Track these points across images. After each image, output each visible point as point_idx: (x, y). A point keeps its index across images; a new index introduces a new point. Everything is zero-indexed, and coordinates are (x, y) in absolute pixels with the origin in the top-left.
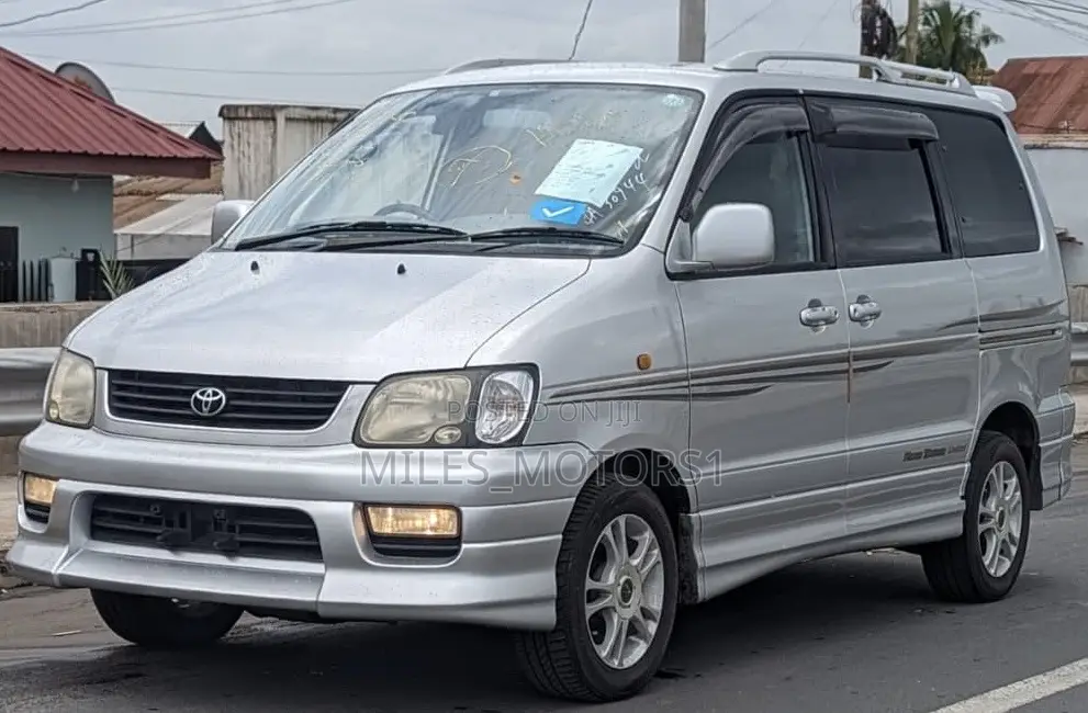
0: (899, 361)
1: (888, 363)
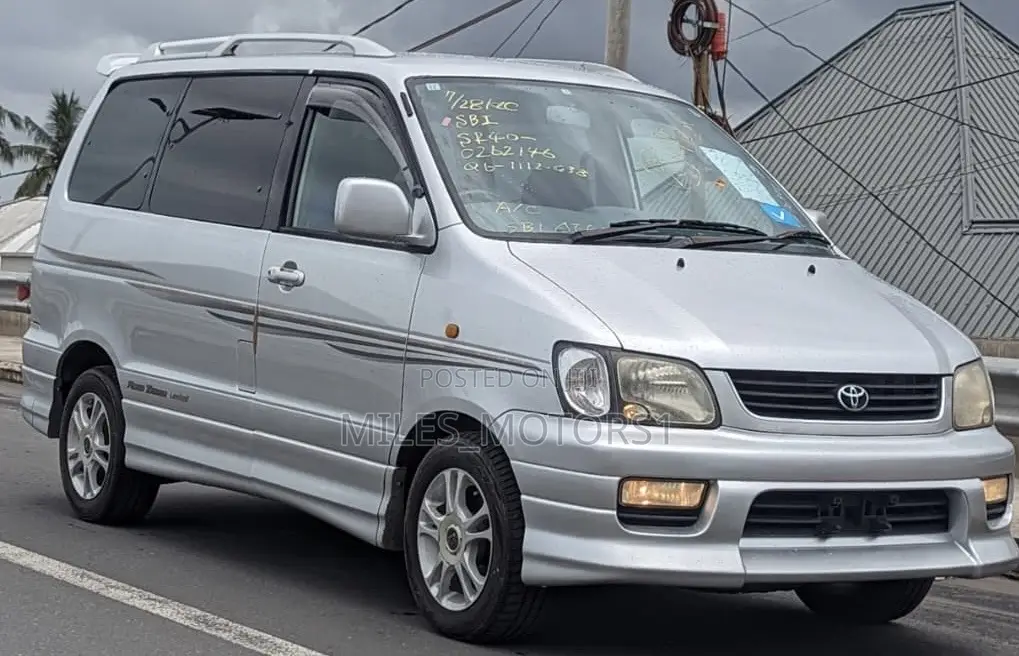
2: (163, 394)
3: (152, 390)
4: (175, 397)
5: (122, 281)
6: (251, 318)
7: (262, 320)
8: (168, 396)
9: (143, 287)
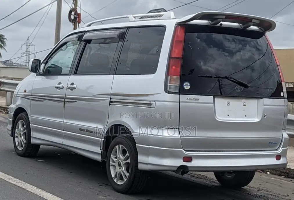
0: (78, 101)
1: (76, 102)
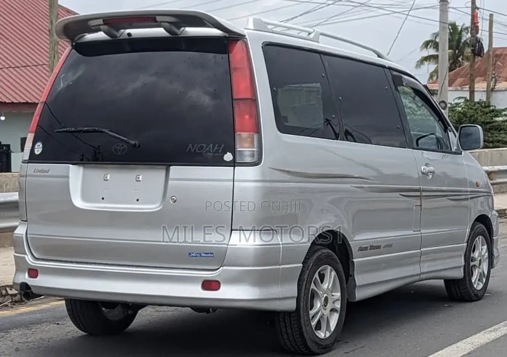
2: (379, 247)
3: (372, 247)
4: (386, 246)
5: (348, 186)
6: (418, 194)
7: (424, 194)
8: (382, 248)
9: (363, 187)
